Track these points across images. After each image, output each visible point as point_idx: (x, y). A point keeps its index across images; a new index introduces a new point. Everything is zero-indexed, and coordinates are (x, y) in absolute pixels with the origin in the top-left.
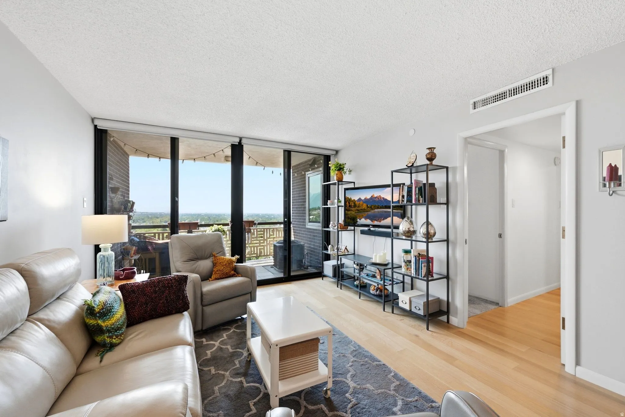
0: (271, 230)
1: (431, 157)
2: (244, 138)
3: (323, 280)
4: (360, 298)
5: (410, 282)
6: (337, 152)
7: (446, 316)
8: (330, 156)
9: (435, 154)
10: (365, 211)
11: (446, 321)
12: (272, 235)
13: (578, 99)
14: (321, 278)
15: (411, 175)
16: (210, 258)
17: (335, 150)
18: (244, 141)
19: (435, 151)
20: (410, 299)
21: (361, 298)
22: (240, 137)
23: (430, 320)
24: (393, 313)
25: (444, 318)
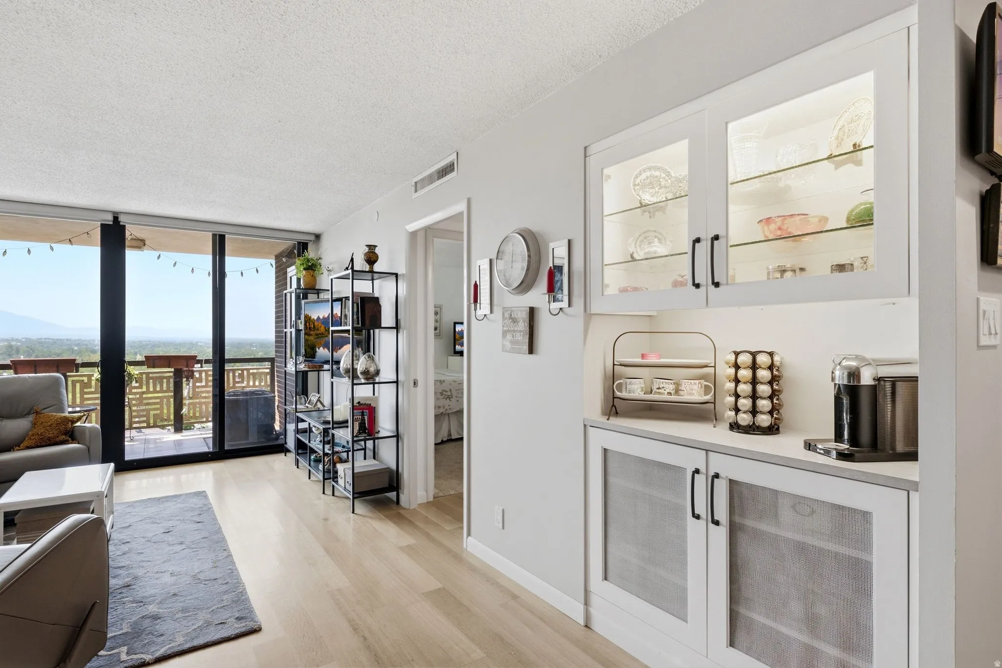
0: (237, 374)
1: (371, 258)
2: (122, 214)
3: (285, 455)
4: (309, 478)
5: (372, 448)
6: (318, 237)
7: (395, 493)
8: (307, 243)
9: (377, 255)
10: (322, 337)
11: (395, 499)
12: (238, 382)
13: (468, 197)
14: (284, 454)
15: (373, 283)
16: (30, 416)
17: (314, 234)
18: (123, 219)
19: (377, 251)
20: (344, 469)
21: (311, 479)
22: (114, 213)
23: (356, 498)
24: (333, 495)
25: (393, 495)
